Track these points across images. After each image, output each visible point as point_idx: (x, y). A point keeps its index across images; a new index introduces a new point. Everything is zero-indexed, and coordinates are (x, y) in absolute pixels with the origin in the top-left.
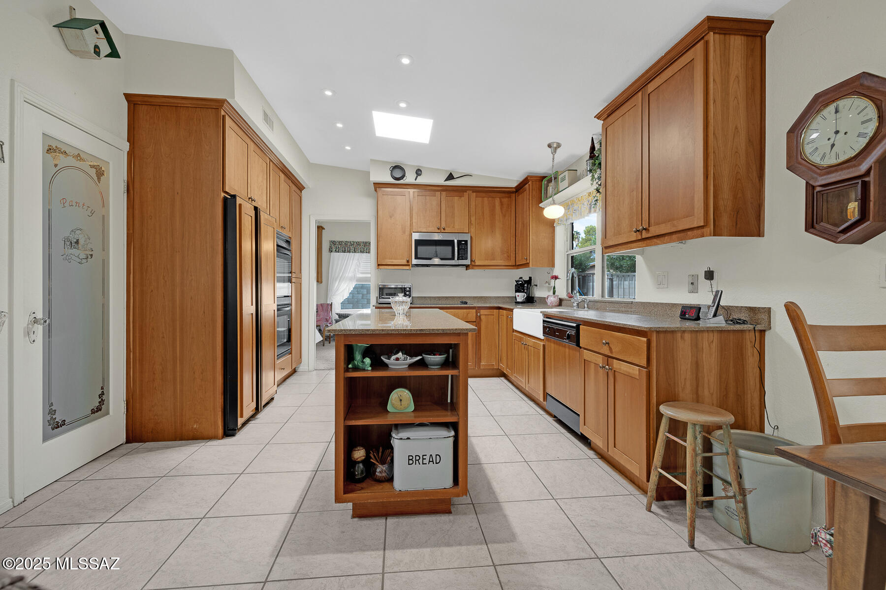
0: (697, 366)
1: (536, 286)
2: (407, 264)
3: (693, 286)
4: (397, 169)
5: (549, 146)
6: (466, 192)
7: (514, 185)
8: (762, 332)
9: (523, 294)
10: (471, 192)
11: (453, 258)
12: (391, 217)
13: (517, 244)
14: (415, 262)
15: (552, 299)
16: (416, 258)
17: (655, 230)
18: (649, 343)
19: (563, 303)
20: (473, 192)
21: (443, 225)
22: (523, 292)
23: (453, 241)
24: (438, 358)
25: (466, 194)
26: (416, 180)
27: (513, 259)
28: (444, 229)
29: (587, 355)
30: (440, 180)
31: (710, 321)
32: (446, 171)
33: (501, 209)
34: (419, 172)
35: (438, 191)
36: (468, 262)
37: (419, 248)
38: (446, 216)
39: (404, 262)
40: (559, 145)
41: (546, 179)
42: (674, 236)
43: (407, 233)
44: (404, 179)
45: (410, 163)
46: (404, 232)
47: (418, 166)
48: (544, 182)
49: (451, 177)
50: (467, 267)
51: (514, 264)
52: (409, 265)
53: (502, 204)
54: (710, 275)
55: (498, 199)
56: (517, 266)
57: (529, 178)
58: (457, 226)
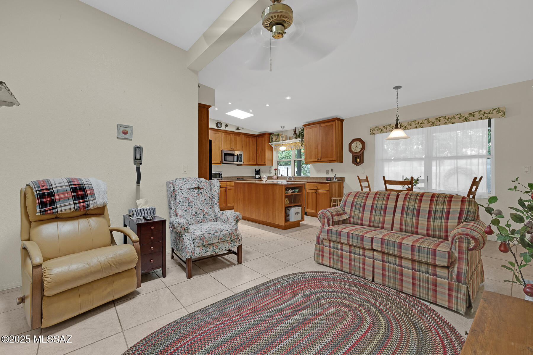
0: (335, 190)
1: (262, 172)
2: (220, 163)
3: (327, 172)
4: (219, 123)
5: (281, 127)
6: (240, 135)
7: (257, 134)
8: (343, 182)
10: (243, 135)
12: (214, 143)
13: (258, 156)
14: (224, 162)
15: (275, 177)
16: (225, 161)
17: (322, 159)
18: (329, 185)
19: (278, 178)
21: (233, 148)
22: (258, 174)
24: (297, 190)
26: (225, 128)
27: (256, 162)
29: (308, 191)
30: (234, 130)
31: (335, 180)
32: (237, 126)
33: (252, 142)
34: (226, 126)
35: (231, 133)
36: (242, 163)
37: (225, 157)
38: (234, 144)
40: (284, 127)
41: (272, 135)
42: (328, 162)
43: (221, 150)
44: (221, 128)
46: (219, 149)
47: (226, 123)
48: (271, 135)
49: (238, 129)
50: (241, 165)
51: (256, 164)
53: (252, 140)
54: (332, 170)
55: (251, 138)
56: (257, 165)
57: (266, 133)
58: (238, 149)
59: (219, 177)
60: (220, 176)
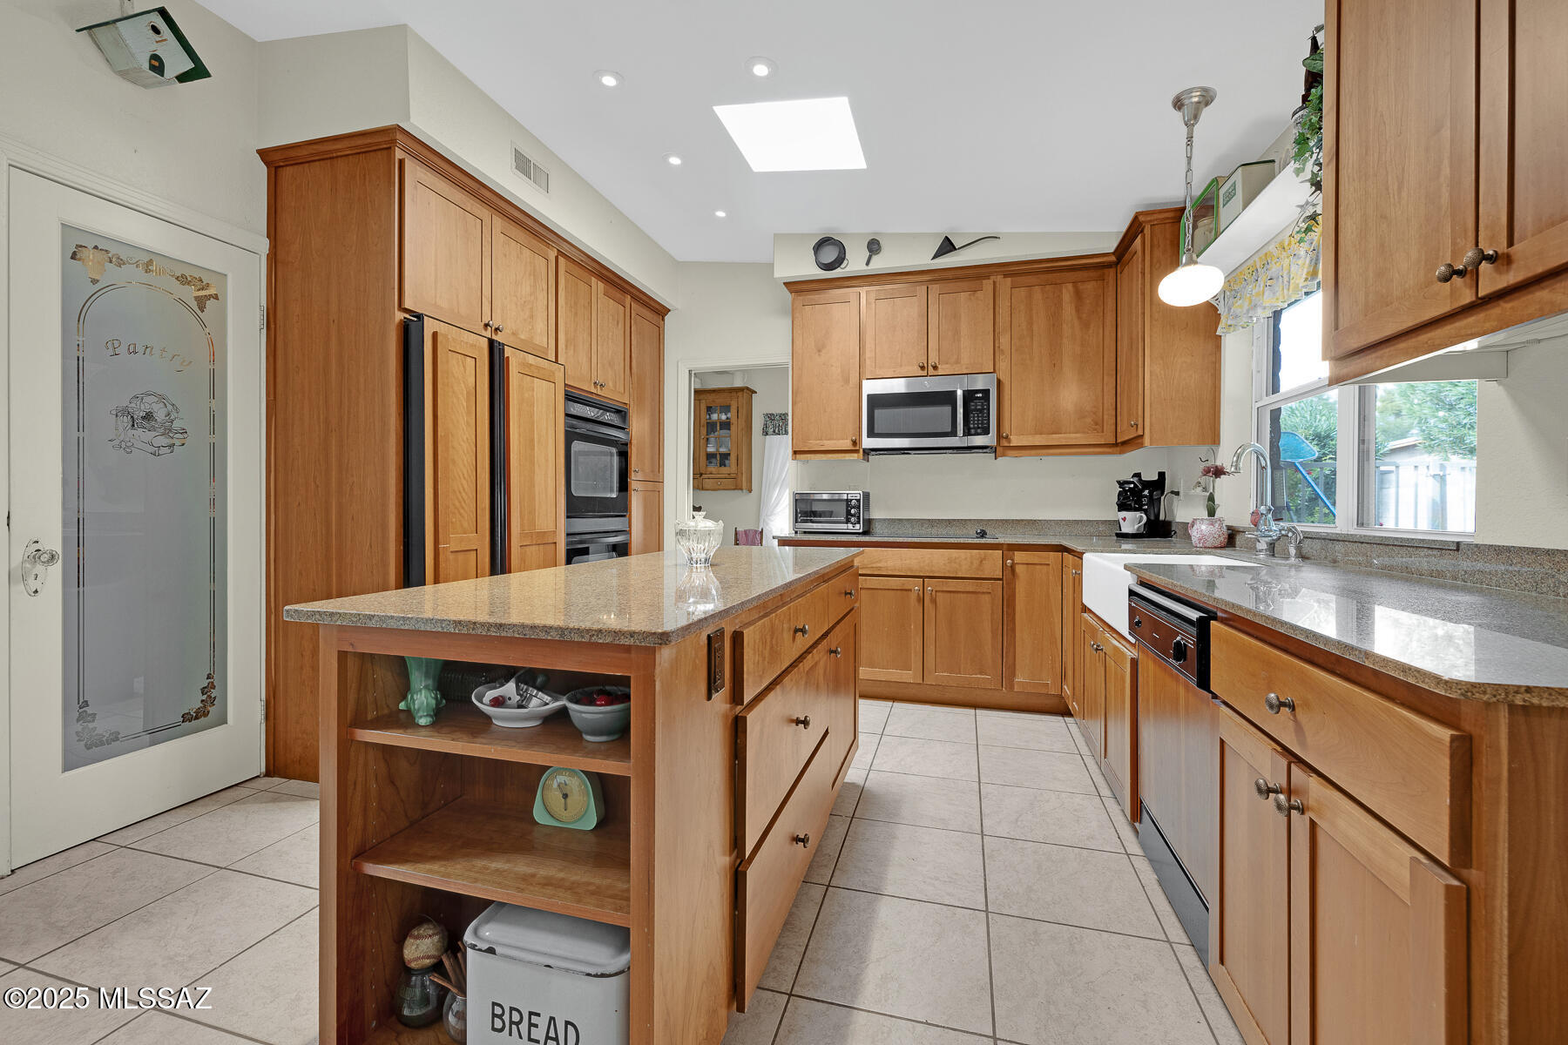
1: (1177, 493)
2: (851, 448)
4: (829, 248)
5: (1178, 104)
6: (988, 277)
7: (1110, 246)
9: (1138, 514)
10: (999, 278)
11: (953, 433)
12: (819, 351)
13: (1119, 391)
14: (867, 443)
15: (1203, 527)
16: (871, 434)
19: (1239, 539)
20: (1005, 276)
21: (933, 359)
22: (1139, 509)
23: (954, 393)
25: (987, 285)
26: (867, 264)
27: (1109, 427)
28: (935, 368)
30: (922, 258)
32: (936, 235)
33: (1078, 310)
34: (874, 247)
35: (921, 283)
36: (989, 440)
37: (878, 412)
38: (940, 337)
39: (847, 445)
40: (1206, 99)
43: (852, 382)
44: (842, 266)
45: (851, 226)
46: (847, 381)
47: (872, 233)
48: (1184, 222)
49: (947, 246)
51: (1113, 441)
52: (857, 451)
53: (1078, 296)
55: (1070, 286)
56: (1121, 446)
57: (1141, 218)
58: (965, 360)
59: (848, 521)
60: (848, 513)
